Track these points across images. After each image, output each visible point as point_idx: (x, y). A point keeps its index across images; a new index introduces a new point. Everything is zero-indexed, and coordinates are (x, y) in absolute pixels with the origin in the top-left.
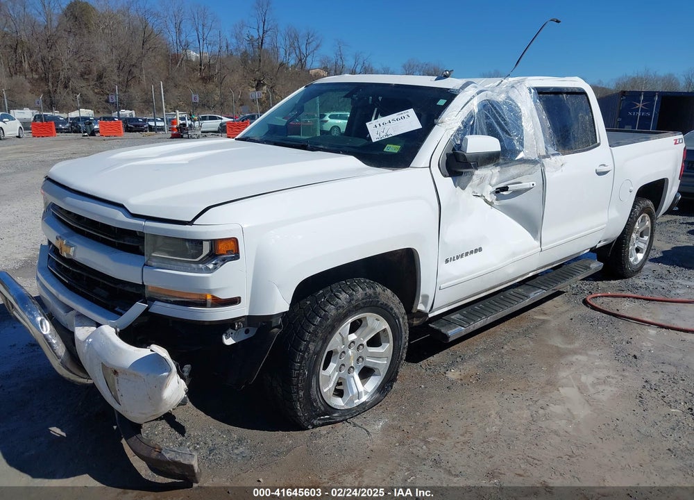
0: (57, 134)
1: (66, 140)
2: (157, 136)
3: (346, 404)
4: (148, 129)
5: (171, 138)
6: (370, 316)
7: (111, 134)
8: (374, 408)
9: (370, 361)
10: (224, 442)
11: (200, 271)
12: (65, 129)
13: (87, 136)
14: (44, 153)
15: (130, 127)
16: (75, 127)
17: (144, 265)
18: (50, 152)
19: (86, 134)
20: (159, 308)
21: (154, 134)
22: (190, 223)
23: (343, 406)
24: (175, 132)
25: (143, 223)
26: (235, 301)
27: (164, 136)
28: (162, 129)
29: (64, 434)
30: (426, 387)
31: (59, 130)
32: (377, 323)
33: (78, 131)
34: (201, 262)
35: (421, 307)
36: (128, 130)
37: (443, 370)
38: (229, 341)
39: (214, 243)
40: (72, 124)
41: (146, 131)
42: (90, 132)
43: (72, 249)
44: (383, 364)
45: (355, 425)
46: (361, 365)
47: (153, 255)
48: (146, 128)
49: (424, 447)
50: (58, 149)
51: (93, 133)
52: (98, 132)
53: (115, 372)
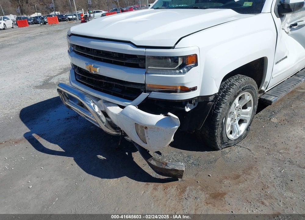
0: (29, 25)
1: (34, 27)
2: (74, 22)
3: (234, 137)
4: (68, 20)
5: (81, 23)
6: (247, 94)
7: (53, 23)
8: (245, 138)
9: (243, 116)
10: (182, 158)
11: (176, 74)
12: (31, 23)
13: (42, 25)
14: (28, 33)
15: (60, 19)
16: (35, 21)
17: (146, 73)
18: (30, 33)
19: (42, 24)
20: (155, 95)
21: (73, 22)
22: (173, 48)
23: (233, 138)
24: (82, 20)
25: (144, 50)
26: (194, 89)
27: (77, 22)
28: (75, 19)
29: (105, 158)
30: (265, 127)
31: (29, 23)
32: (248, 97)
33: (37, 23)
34: (177, 69)
35: (263, 88)
36: (60, 21)
37: (269, 119)
38: (188, 110)
39: (184, 58)
40: (34, 20)
41: (68, 21)
42: (43, 23)
43: (98, 69)
44: (248, 117)
45: (241, 147)
46: (239, 118)
47: (149, 67)
48: (67, 19)
49: (280, 155)
50: (33, 31)
51: (45, 23)
52: (47, 23)
53: (146, 128)
